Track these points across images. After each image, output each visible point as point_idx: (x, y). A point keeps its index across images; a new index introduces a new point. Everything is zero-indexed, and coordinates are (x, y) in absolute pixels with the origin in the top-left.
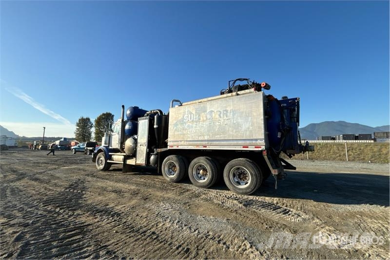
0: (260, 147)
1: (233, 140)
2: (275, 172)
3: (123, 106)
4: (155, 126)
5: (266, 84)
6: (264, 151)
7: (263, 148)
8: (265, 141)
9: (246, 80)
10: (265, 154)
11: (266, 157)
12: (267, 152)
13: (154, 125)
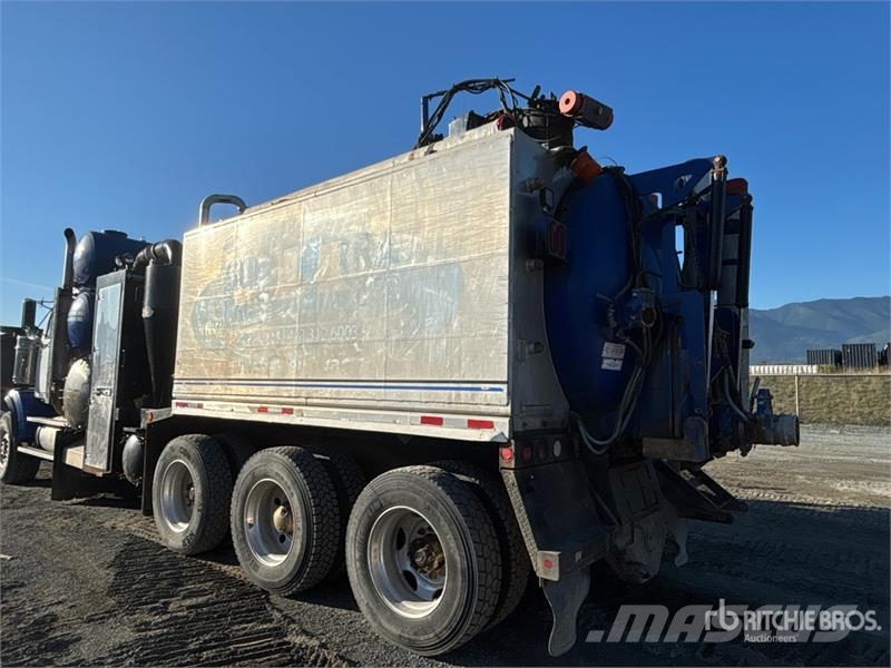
0: (489, 425)
1: (388, 384)
2: (548, 564)
3: (69, 234)
4: (146, 313)
5: (580, 97)
6: (507, 445)
7: (502, 428)
8: (513, 396)
9: (497, 83)
10: (507, 458)
11: (510, 478)
12: (518, 456)
13: (141, 307)
